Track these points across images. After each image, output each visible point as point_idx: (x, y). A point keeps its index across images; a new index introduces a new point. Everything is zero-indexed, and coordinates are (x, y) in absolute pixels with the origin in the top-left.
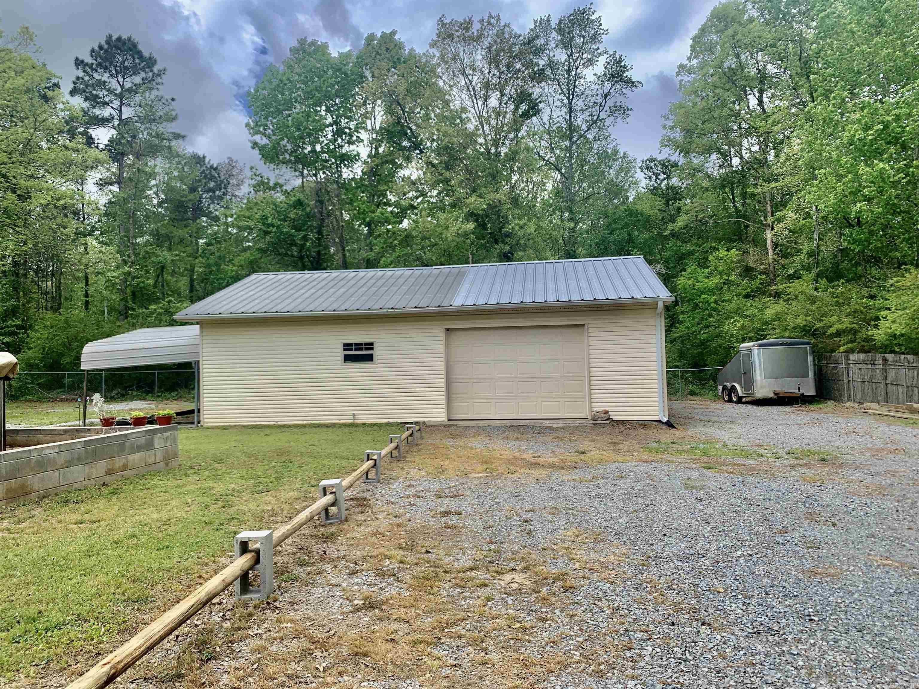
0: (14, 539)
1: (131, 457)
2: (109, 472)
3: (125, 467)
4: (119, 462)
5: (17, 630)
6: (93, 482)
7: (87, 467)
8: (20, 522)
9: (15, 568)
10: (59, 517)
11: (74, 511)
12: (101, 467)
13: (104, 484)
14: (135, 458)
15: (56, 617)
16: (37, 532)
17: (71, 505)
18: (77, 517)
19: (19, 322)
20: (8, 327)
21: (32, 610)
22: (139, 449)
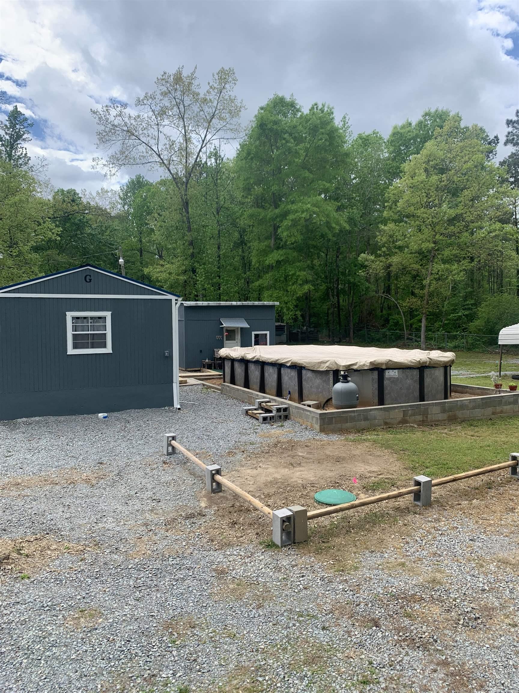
0: (447, 437)
1: (505, 407)
2: (494, 413)
3: (501, 412)
4: (498, 409)
5: (440, 466)
6: (485, 417)
7: (483, 410)
8: (450, 431)
9: (444, 448)
10: (466, 432)
11: (472, 430)
12: (490, 410)
13: (491, 419)
14: (507, 408)
15: (451, 465)
16: (455, 437)
17: (472, 427)
18: (472, 433)
19: (473, 302)
20: (467, 305)
21: (445, 462)
22: (510, 403)
